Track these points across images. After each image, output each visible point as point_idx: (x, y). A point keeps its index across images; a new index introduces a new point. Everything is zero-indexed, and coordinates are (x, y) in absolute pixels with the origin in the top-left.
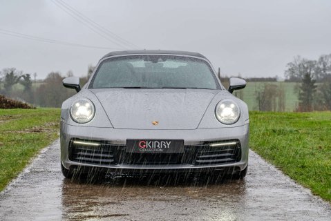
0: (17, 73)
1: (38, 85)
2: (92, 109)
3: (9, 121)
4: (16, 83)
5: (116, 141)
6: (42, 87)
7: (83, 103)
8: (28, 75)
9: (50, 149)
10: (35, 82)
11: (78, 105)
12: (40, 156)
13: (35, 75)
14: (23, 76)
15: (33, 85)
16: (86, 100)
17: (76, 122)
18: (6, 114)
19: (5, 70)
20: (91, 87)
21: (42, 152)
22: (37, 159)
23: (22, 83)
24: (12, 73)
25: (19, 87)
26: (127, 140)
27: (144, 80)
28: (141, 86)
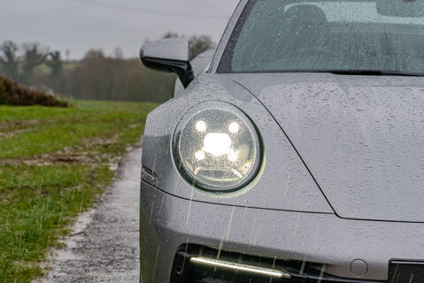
0: (41, 50)
1: (71, 67)
2: (250, 144)
3: (12, 135)
4: (40, 63)
5: (351, 266)
6: (78, 70)
7: (218, 122)
8: (57, 53)
9: (96, 217)
10: (67, 62)
11: (201, 126)
12: (71, 243)
13: (68, 53)
14: (51, 54)
15: (65, 67)
16: (227, 109)
17: (198, 186)
18: (10, 118)
19: (25, 46)
20: (225, 67)
21: (78, 228)
22: (63, 256)
23: (49, 64)
24: (35, 50)
25: (45, 69)
26: (392, 265)
27: (388, 50)
28: (381, 68)
